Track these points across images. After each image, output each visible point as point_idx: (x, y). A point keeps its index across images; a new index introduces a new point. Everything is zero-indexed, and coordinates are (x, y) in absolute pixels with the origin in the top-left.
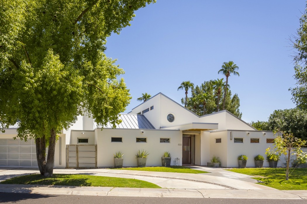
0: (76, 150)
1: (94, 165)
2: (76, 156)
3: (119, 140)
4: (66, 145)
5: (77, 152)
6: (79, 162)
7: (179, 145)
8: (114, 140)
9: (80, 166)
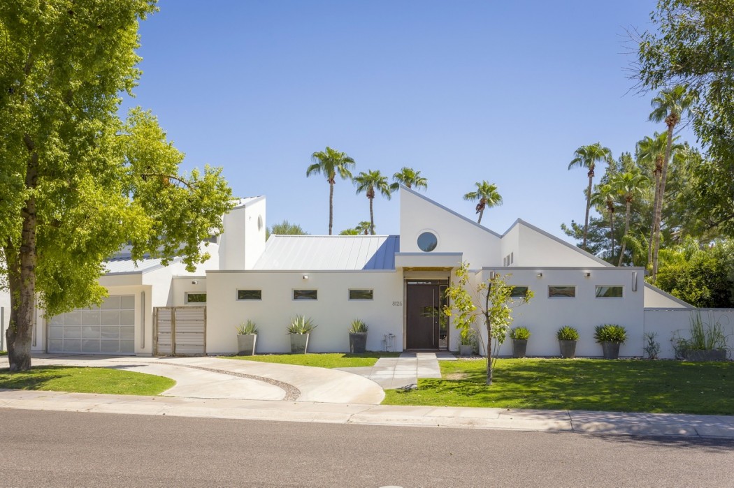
0: (170, 319)
1: (201, 350)
2: (170, 331)
3: (255, 295)
4: (154, 308)
5: (173, 321)
6: (177, 343)
7: (395, 303)
8: (245, 295)
9: (178, 351)
